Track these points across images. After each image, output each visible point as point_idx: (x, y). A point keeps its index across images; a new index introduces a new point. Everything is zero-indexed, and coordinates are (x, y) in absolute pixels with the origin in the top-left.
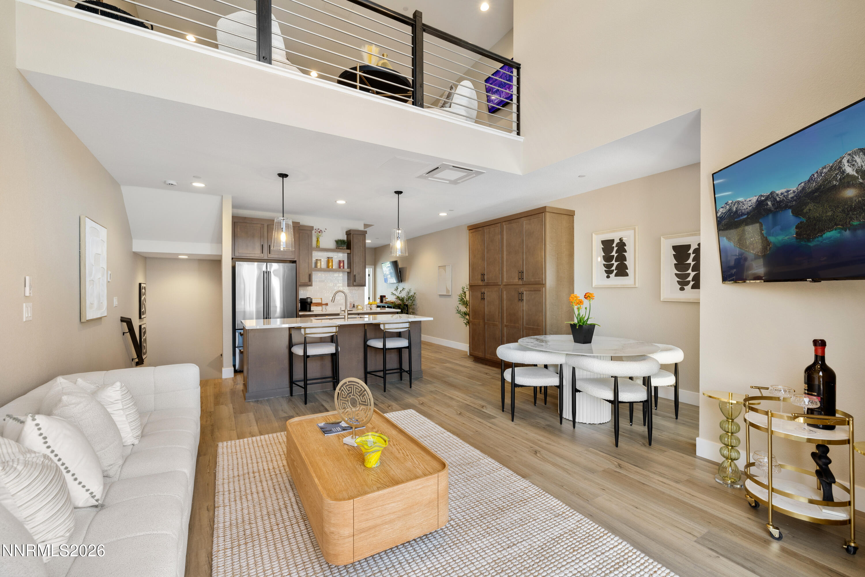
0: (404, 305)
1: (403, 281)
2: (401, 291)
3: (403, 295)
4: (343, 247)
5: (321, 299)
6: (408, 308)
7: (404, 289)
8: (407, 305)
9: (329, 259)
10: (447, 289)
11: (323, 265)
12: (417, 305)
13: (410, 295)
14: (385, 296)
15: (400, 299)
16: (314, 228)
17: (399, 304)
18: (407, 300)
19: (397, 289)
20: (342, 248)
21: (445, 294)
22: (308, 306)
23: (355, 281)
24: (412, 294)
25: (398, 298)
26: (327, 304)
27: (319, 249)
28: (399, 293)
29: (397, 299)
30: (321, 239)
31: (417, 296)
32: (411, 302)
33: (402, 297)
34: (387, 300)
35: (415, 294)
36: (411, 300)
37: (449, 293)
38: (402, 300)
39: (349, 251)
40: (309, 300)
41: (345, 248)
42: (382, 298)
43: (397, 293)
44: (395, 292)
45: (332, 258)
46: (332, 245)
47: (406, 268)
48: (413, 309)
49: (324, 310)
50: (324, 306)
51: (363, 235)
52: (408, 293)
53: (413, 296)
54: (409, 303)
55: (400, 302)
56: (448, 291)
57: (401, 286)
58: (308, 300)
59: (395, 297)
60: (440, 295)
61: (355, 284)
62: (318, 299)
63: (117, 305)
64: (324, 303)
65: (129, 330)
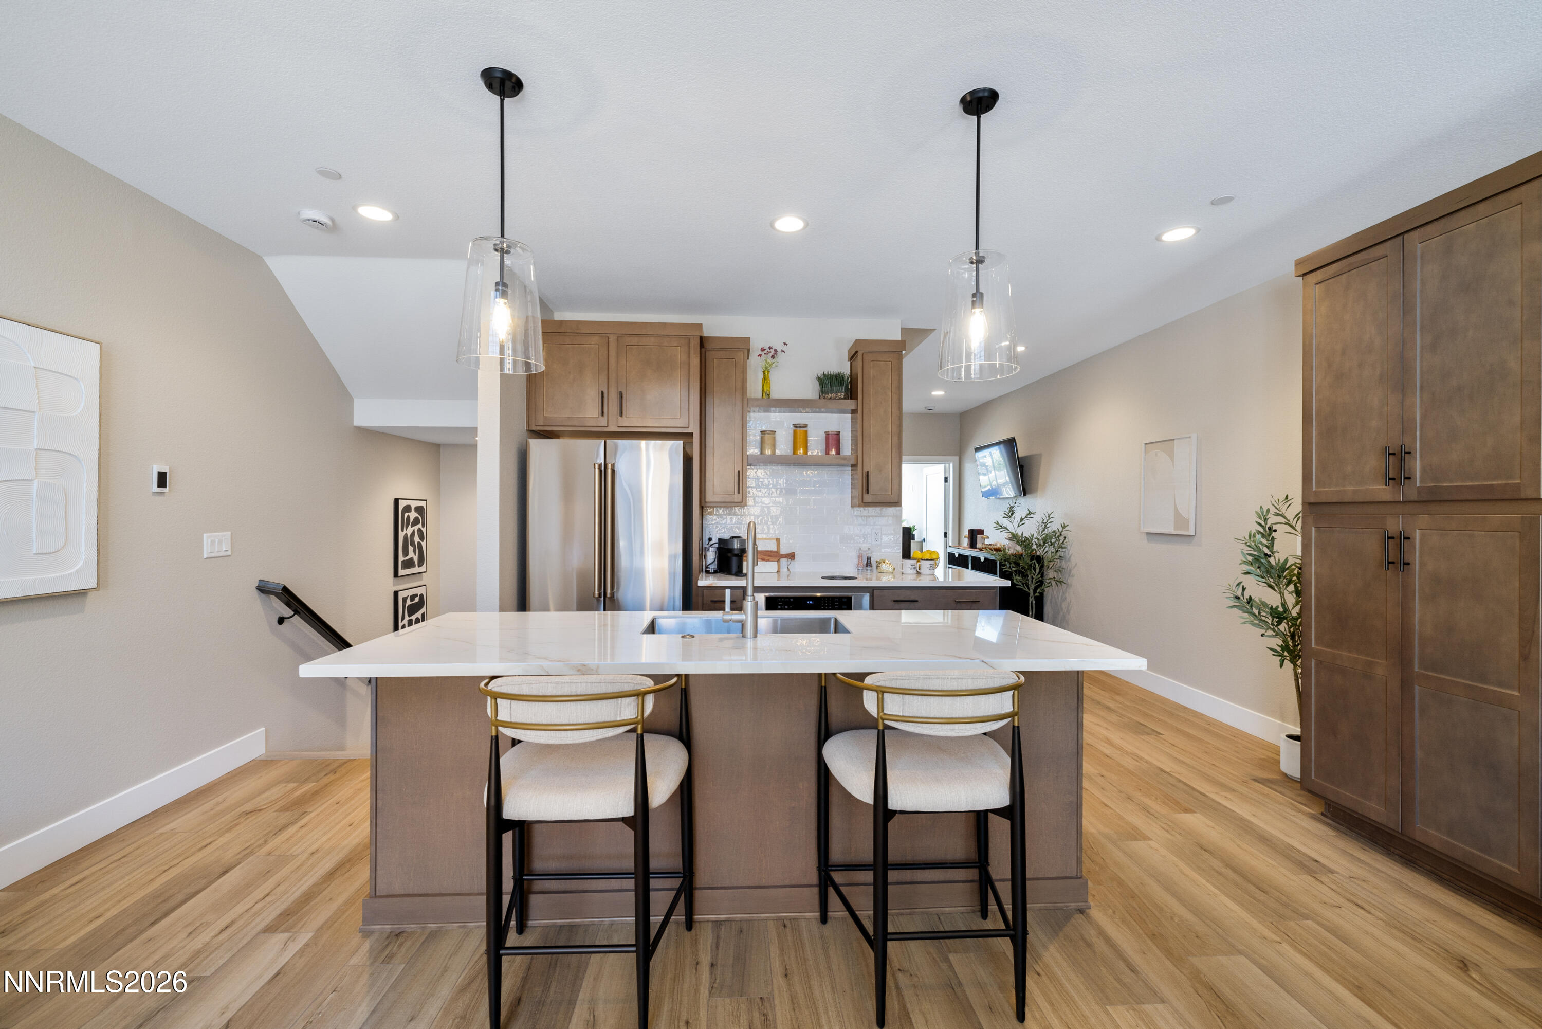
0: (1031, 560)
1: (1031, 493)
2: (1022, 520)
3: (1030, 530)
4: (837, 392)
5: (778, 540)
6: (1042, 567)
7: (1030, 513)
8: (1039, 559)
9: (800, 433)
10: (1177, 515)
11: (783, 447)
12: (1069, 560)
13: (1049, 531)
14: (981, 532)
15: (1018, 542)
16: (756, 345)
17: (1015, 555)
18: (1038, 545)
19: (1011, 513)
20: (833, 395)
21: (1172, 531)
22: (734, 560)
23: (868, 492)
24: (1054, 527)
25: (1014, 537)
26: (791, 556)
27: (769, 403)
28: (1016, 524)
29: (1010, 540)
30: (774, 376)
31: (1071, 536)
32: (1052, 549)
33: (1026, 534)
34: (987, 542)
35: (1063, 527)
36: (1052, 544)
37: (1188, 529)
38: (1024, 542)
39: (851, 404)
40: (736, 545)
41: (843, 395)
42: (974, 535)
43: (1012, 526)
44: (1005, 522)
45: (806, 426)
46: (810, 391)
47: (1040, 455)
48: (1059, 570)
49: (784, 570)
50: (784, 561)
51: (894, 352)
52: (1045, 525)
53: (1058, 535)
54: (1047, 552)
55: (1019, 548)
56: (1180, 520)
57: (1024, 505)
58: (733, 544)
59: (1006, 535)
60: (1148, 534)
61: (868, 498)
62: (768, 541)
63: (229, 553)
64: (783, 551)
65: (296, 612)
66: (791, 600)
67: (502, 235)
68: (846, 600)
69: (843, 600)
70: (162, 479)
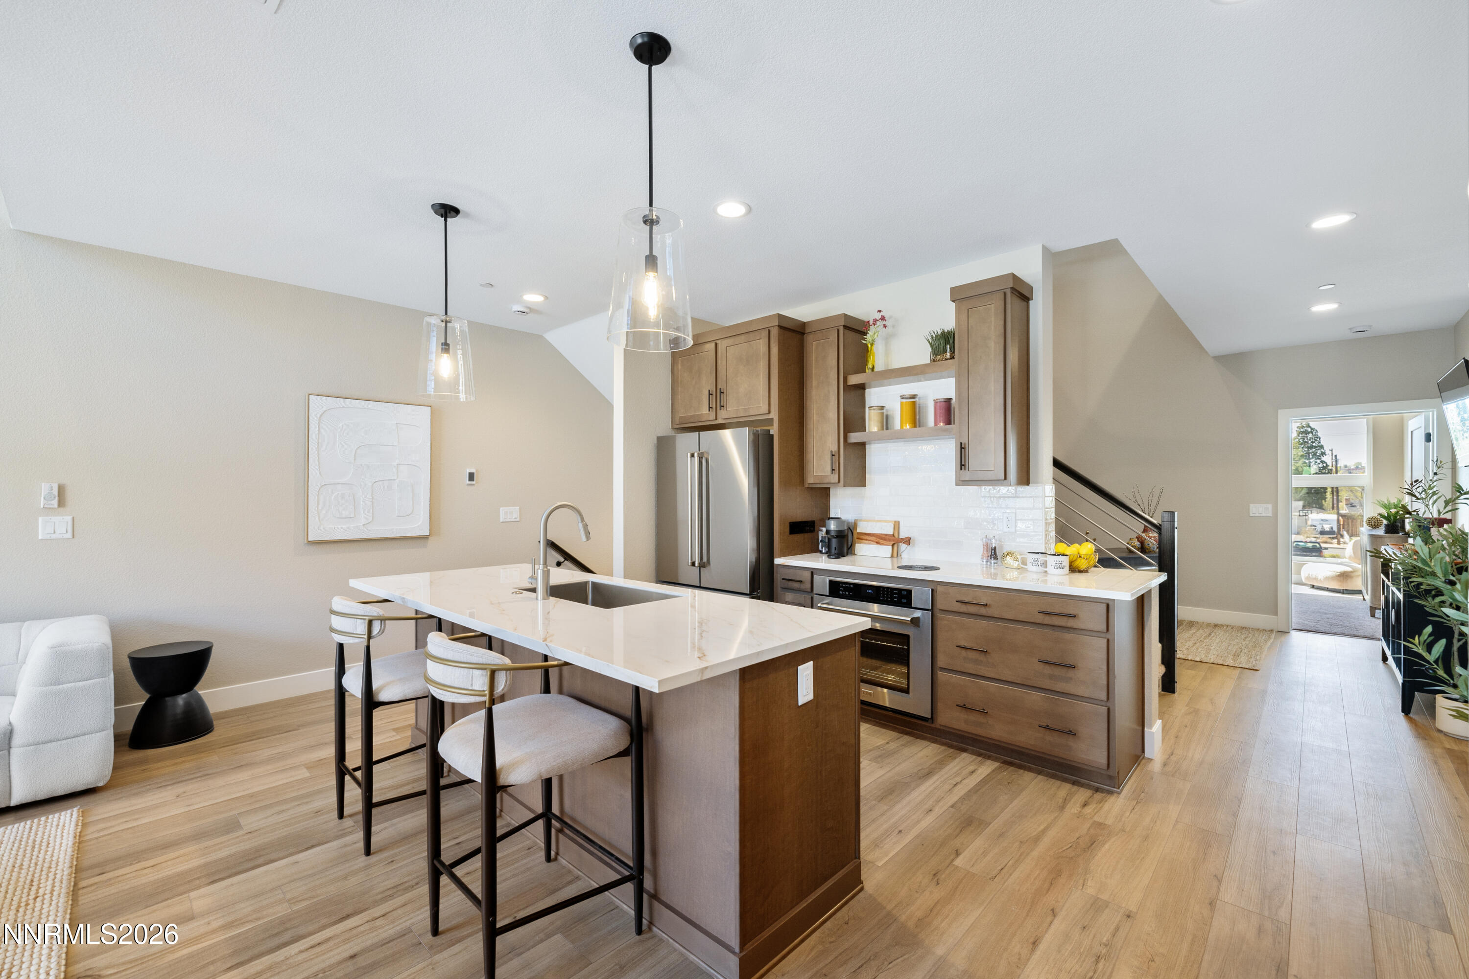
4: (947, 352)
5: (897, 523)
9: (905, 403)
22: (834, 542)
23: (968, 468)
26: (908, 541)
27: (875, 376)
40: (832, 526)
45: (914, 396)
50: (901, 546)
58: (830, 525)
61: (966, 475)
62: (885, 524)
63: (518, 520)
64: (903, 535)
65: (566, 559)
66: (852, 586)
67: (446, 314)
68: (905, 593)
69: (903, 592)
70: (471, 477)
